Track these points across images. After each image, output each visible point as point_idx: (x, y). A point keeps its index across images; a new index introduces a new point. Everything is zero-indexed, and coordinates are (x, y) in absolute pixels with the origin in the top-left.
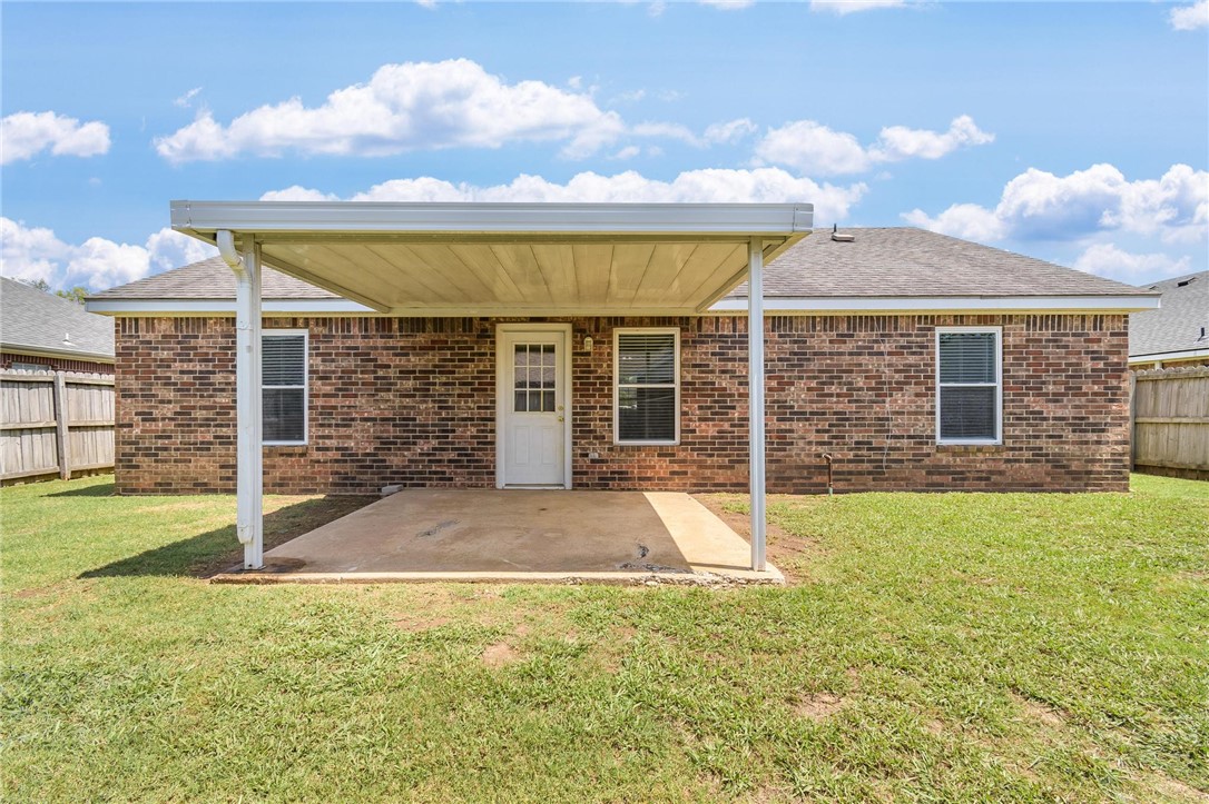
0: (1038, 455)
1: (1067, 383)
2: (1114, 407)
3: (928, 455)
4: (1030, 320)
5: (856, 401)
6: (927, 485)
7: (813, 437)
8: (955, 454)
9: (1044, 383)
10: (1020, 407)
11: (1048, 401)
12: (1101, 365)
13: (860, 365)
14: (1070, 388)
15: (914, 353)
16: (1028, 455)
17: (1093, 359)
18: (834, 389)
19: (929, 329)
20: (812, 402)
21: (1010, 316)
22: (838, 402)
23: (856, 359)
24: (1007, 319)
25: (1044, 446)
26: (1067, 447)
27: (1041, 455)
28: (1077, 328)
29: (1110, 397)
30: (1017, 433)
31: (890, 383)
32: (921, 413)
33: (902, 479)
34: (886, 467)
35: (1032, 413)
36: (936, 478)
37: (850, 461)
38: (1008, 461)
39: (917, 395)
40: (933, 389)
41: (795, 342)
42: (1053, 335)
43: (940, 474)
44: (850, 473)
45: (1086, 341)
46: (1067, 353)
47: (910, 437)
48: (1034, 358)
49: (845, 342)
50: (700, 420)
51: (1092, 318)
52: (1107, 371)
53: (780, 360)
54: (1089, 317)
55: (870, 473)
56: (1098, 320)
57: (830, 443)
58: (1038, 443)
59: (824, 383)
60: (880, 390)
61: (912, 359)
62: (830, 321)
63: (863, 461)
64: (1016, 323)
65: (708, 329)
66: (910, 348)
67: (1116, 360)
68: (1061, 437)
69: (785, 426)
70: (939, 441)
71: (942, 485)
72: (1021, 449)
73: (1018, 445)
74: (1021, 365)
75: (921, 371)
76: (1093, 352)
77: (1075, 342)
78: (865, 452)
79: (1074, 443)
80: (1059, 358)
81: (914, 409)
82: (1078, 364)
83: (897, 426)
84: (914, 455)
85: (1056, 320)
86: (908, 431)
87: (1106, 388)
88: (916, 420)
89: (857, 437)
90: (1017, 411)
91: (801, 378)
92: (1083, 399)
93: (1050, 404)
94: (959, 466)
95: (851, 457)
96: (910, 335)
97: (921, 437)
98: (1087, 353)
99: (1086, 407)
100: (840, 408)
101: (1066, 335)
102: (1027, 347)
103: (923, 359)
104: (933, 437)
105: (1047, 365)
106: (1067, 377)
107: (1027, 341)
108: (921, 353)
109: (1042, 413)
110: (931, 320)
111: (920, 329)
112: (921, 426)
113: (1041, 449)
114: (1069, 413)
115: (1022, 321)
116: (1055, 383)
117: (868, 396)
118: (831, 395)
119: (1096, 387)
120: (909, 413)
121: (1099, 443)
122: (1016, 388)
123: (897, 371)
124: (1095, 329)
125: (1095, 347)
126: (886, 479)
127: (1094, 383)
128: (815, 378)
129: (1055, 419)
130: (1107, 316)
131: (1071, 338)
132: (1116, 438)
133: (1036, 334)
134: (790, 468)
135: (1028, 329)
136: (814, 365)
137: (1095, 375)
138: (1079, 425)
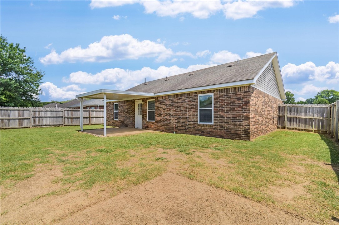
0: (222, 128)
1: (230, 107)
2: (245, 114)
3: (196, 126)
4: (220, 90)
5: (182, 113)
6: (196, 133)
7: (174, 121)
8: (202, 126)
9: (224, 108)
10: (217, 114)
11: (225, 113)
12: (241, 102)
13: (183, 105)
14: (231, 109)
15: (193, 101)
16: (219, 127)
17: (238, 100)
18: (178, 110)
19: (196, 95)
20: (174, 113)
21: (215, 90)
22: (179, 113)
23: (182, 104)
24: (214, 91)
25: (224, 125)
26: (230, 126)
27: (223, 128)
28: (233, 91)
29: (243, 111)
30: (216, 121)
31: (188, 109)
32: (194, 116)
33: (191, 132)
34: (187, 129)
35: (220, 116)
36: (198, 132)
37: (181, 127)
38: (214, 129)
39: (194, 111)
40: (197, 110)
41: (172, 100)
42: (226, 94)
43: (198, 131)
44: (181, 129)
45: (236, 95)
46: (230, 99)
47: (192, 122)
48: (221, 101)
49: (180, 100)
50: (158, 117)
51: (238, 88)
52: (243, 103)
53: (169, 104)
54: (237, 88)
55: (184, 130)
56: (240, 88)
57: (177, 122)
58: (222, 124)
59: (176, 109)
60: (187, 110)
61: (193, 103)
62: (177, 95)
63: (183, 127)
64: (216, 92)
65: (159, 99)
66: (192, 100)
67: (245, 100)
68: (228, 123)
69: (170, 118)
70: (199, 123)
71: (199, 134)
72: (218, 126)
73: (217, 125)
74: (218, 103)
75: (195, 106)
76: (238, 98)
77: (233, 95)
78: (183, 125)
79: (232, 125)
80: (228, 100)
81: (193, 115)
82: (233, 102)
83: (190, 119)
84: (193, 126)
85: (227, 90)
86: (192, 120)
87: (242, 109)
88: (194, 117)
89: (182, 121)
90: (217, 115)
91: (172, 108)
92: (235, 112)
93: (225, 114)
94: (203, 129)
95: (181, 126)
96: (192, 97)
97: (194, 122)
98: (236, 98)
99: (236, 114)
100: (179, 114)
101: (230, 94)
102: (219, 98)
103: (195, 103)
104: (198, 122)
105: (224, 103)
106: (230, 106)
107: (219, 96)
108: (195, 101)
109: (223, 116)
110: (197, 93)
111: (194, 95)
112: (194, 119)
113: (223, 126)
114: (230, 116)
115: (218, 91)
116: (227, 108)
117: (184, 112)
118: (177, 112)
119: (239, 108)
120: (192, 116)
121: (240, 125)
122: (217, 109)
123: (190, 106)
124: (239, 91)
125: (239, 97)
126: (187, 131)
127: (238, 107)
128: (175, 108)
129: (227, 118)
130: (243, 87)
131: (231, 95)
132: (245, 124)
133: (221, 94)
134: (171, 127)
135: (219, 93)
136: (174, 105)
137: (239, 105)
138: (234, 120)
